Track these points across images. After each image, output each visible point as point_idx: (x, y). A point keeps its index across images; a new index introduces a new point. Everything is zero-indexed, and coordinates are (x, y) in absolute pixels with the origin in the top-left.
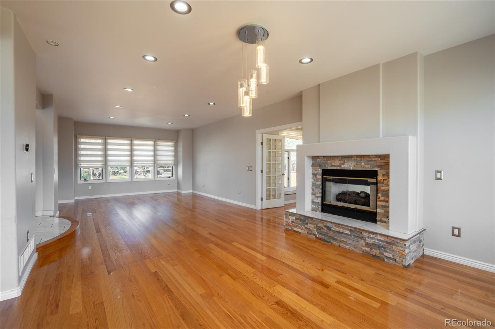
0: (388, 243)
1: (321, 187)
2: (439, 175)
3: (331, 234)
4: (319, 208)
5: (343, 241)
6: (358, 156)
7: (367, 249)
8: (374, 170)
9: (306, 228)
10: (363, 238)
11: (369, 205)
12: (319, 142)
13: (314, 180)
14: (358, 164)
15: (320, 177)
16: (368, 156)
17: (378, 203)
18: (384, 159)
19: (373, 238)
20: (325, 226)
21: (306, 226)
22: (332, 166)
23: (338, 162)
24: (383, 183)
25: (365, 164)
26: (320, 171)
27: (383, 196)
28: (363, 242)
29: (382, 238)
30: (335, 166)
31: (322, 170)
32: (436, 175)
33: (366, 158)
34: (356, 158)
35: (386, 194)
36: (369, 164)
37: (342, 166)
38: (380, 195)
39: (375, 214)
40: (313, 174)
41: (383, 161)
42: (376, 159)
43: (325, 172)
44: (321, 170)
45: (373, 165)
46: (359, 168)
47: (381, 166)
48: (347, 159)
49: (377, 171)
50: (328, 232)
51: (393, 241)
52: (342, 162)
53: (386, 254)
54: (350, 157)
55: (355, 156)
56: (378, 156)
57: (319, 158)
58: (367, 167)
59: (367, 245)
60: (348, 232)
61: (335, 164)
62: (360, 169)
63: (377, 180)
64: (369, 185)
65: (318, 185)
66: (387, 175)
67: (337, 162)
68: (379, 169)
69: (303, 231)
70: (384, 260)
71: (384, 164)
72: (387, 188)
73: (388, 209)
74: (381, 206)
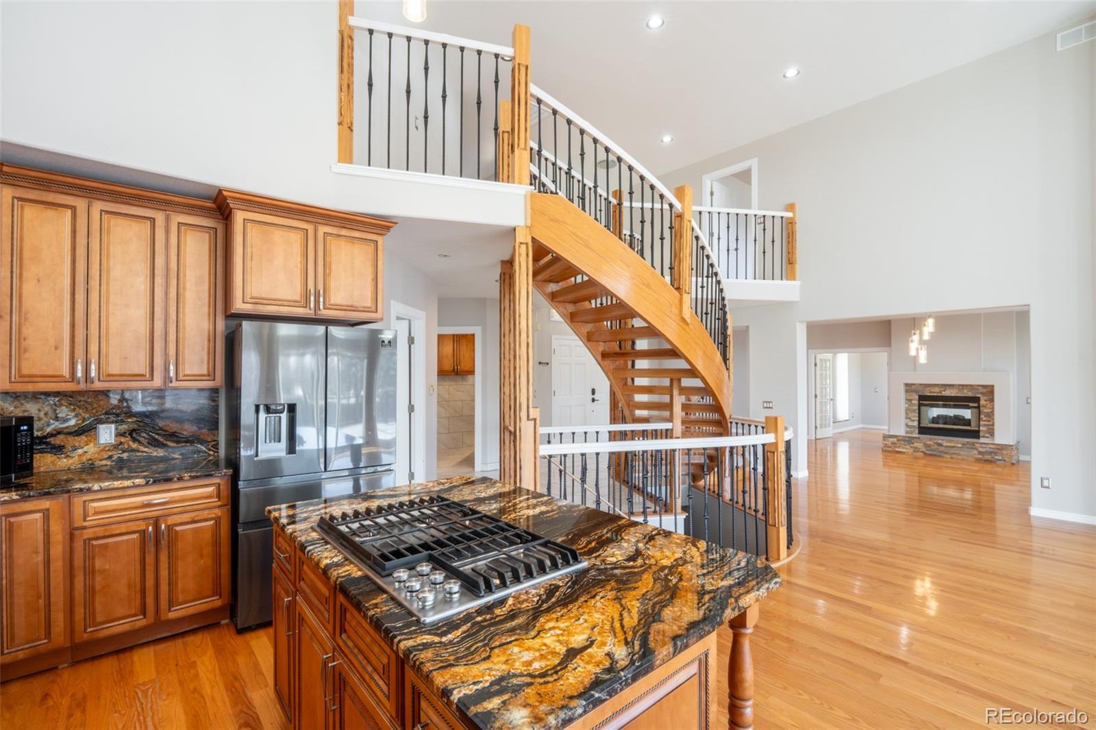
0: (999, 449)
1: (917, 411)
2: (1029, 400)
3: (942, 449)
4: (915, 431)
7: (980, 456)
8: (976, 396)
9: (911, 447)
10: (976, 449)
11: (970, 425)
12: (915, 371)
13: (909, 405)
14: (960, 392)
15: (916, 402)
16: (971, 385)
17: (981, 423)
18: (986, 388)
19: (986, 447)
20: (934, 443)
21: (912, 445)
22: (931, 392)
24: (985, 407)
26: (917, 397)
27: (985, 417)
28: (975, 452)
29: (993, 447)
30: (934, 392)
31: (919, 396)
32: (1027, 401)
33: (969, 387)
34: (958, 387)
35: (991, 415)
36: (971, 392)
37: (943, 393)
38: (982, 416)
39: (978, 432)
40: (907, 400)
41: (985, 390)
42: (980, 388)
43: (922, 398)
45: (976, 393)
46: (960, 395)
47: (985, 393)
48: (948, 387)
49: (979, 398)
50: (939, 447)
51: (1002, 447)
52: (942, 390)
53: (997, 457)
54: (952, 386)
55: (957, 385)
56: (982, 386)
57: (915, 385)
58: (970, 394)
59: (980, 453)
60: (960, 445)
62: (964, 396)
63: (979, 404)
64: (969, 409)
65: (913, 410)
66: (992, 400)
67: (937, 390)
68: (982, 395)
69: (908, 450)
70: (995, 462)
71: (988, 392)
72: (990, 411)
73: (991, 427)
74: (985, 425)
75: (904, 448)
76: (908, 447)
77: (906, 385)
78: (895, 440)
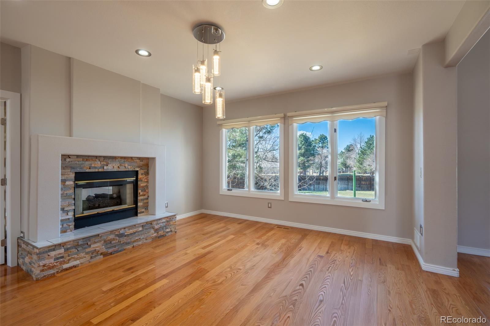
0: (168, 222)
1: (73, 197)
3: (124, 240)
4: (69, 225)
5: (137, 240)
6: (122, 158)
7: (155, 235)
8: (136, 170)
9: (88, 252)
14: (122, 165)
15: (72, 182)
16: (132, 158)
17: (139, 198)
18: (143, 161)
19: (160, 223)
20: (118, 234)
21: (87, 250)
22: (91, 168)
23: (99, 163)
24: (142, 180)
25: (128, 165)
26: (72, 176)
27: (142, 191)
28: (152, 231)
30: (95, 168)
31: (76, 173)
33: (129, 160)
34: (120, 160)
35: (146, 189)
36: (131, 165)
37: (105, 167)
38: (140, 191)
39: (135, 208)
40: (62, 180)
41: (142, 163)
42: (137, 161)
43: (79, 176)
44: (74, 173)
45: (135, 166)
46: (122, 169)
47: (141, 166)
48: (110, 160)
49: (137, 172)
50: (121, 239)
51: (170, 218)
52: (104, 163)
53: (167, 230)
54: (114, 158)
55: (119, 157)
56: (139, 158)
57: (70, 158)
58: (130, 168)
61: (96, 166)
62: (124, 170)
63: (137, 178)
65: (68, 195)
66: (145, 173)
68: (140, 169)
69: (82, 261)
70: (166, 236)
71: (143, 165)
72: (145, 184)
73: (145, 201)
74: (142, 200)
75: (76, 259)
76: (82, 255)
77: (65, 157)
78: (62, 251)
